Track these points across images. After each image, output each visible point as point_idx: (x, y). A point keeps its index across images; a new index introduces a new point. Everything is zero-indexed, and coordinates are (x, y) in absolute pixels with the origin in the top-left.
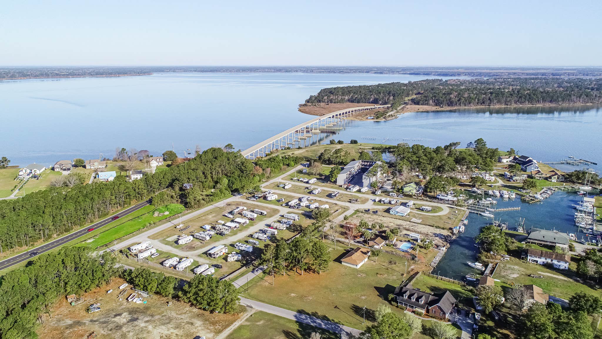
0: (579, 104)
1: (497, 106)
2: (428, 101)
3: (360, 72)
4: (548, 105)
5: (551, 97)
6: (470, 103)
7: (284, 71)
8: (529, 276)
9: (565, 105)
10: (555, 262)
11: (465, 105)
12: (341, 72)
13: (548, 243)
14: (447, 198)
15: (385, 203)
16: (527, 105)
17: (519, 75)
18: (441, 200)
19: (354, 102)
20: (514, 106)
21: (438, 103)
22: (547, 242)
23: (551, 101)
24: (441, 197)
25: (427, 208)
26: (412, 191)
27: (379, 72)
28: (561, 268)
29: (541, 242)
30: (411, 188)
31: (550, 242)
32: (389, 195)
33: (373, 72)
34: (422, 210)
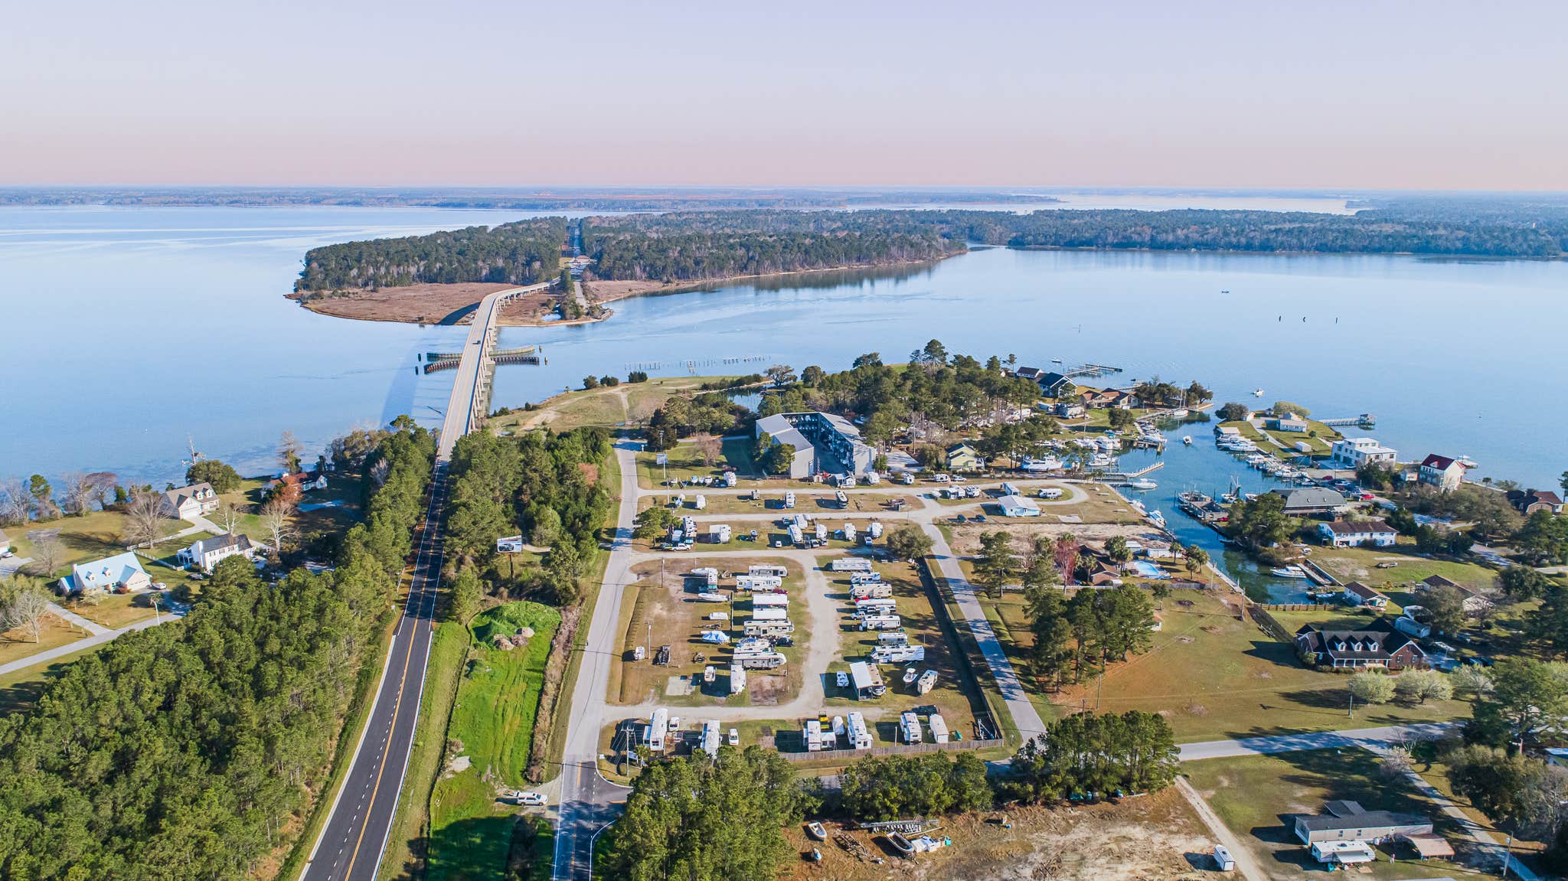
0: (903, 263)
1: (772, 274)
2: (631, 267)
3: (293, 202)
4: (856, 266)
5: (856, 251)
6: (721, 269)
7: (34, 200)
8: (1378, 567)
9: (883, 265)
10: (1376, 536)
11: (713, 275)
12: (236, 202)
13: (1314, 511)
14: (1043, 467)
15: (960, 498)
16: (822, 270)
17: (695, 206)
18: (1033, 471)
19: (436, 282)
20: (801, 271)
21: (653, 274)
22: (1312, 508)
23: (859, 259)
24: (1032, 466)
25: (1055, 490)
26: (970, 464)
27: (350, 200)
28: (1387, 543)
29: (1305, 511)
30: (967, 458)
31: (1318, 508)
32: (935, 481)
33: (331, 201)
34: (1045, 497)
